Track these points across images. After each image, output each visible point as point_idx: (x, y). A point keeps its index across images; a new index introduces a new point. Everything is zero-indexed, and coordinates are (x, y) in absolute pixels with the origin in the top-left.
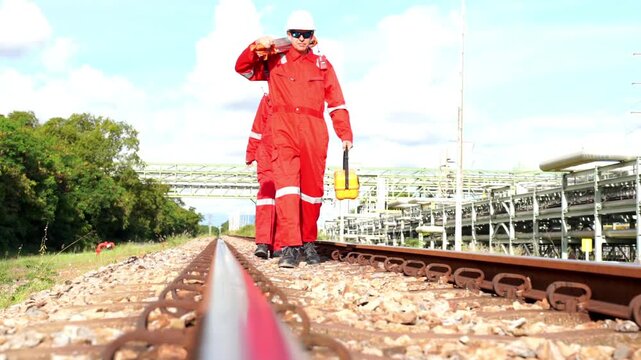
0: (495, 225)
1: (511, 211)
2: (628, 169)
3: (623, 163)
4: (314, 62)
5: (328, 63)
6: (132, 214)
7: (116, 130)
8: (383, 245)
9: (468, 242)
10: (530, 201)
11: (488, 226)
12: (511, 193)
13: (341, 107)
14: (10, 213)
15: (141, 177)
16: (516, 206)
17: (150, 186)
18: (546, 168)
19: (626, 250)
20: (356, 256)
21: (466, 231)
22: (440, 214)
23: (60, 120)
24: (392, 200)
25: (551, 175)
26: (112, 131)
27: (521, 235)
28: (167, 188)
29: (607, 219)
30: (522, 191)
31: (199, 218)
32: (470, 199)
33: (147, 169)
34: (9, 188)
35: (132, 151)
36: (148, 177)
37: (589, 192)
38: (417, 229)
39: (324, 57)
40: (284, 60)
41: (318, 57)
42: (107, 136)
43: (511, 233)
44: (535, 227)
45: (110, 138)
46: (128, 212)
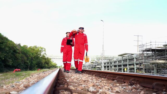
0: (110, 66)
1: (113, 63)
2: (133, 56)
3: (132, 55)
4: (83, 35)
5: (86, 35)
6: (44, 64)
7: (42, 48)
8: (90, 70)
9: (105, 69)
10: (116, 61)
11: (109, 66)
12: (113, 60)
13: (87, 44)
14: (22, 64)
15: (46, 57)
16: (114, 62)
17: (48, 58)
18: (119, 56)
19: (133, 70)
20: (83, 72)
21: (105, 67)
22: (100, 64)
23: (32, 47)
24: (92, 61)
25: (120, 57)
26: (41, 49)
27: (115, 68)
28: (50, 59)
29: (130, 65)
30: (115, 60)
31: (56, 64)
32: (106, 61)
33: (47, 55)
34: (22, 59)
35: (45, 52)
36: (47, 57)
37: (127, 60)
38: (96, 67)
39: (85, 34)
40: (78, 34)
41: (84, 34)
42: (40, 50)
43: (113, 67)
44: (117, 66)
45: (41, 50)
46: (43, 63)
